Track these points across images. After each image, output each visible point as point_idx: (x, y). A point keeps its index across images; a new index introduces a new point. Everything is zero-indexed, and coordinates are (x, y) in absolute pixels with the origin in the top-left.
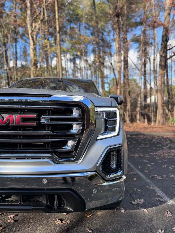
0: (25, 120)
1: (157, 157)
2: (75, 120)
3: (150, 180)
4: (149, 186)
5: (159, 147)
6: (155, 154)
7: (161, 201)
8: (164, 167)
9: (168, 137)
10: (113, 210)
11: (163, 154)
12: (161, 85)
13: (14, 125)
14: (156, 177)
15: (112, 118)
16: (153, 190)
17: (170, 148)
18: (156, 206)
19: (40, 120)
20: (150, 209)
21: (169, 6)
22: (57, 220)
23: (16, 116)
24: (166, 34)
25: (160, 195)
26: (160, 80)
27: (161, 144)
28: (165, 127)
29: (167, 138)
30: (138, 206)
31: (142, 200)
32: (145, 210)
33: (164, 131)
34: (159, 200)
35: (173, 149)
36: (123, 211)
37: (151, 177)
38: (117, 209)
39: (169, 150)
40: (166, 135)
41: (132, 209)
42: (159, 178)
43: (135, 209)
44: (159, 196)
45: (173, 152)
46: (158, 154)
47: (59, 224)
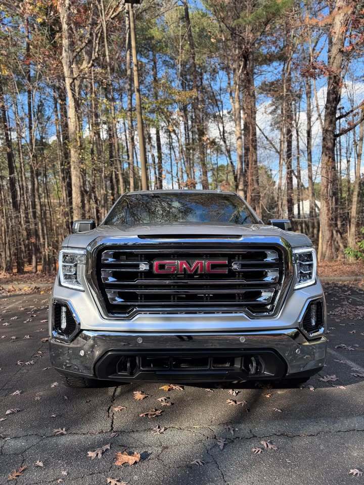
0: (214, 266)
1: (337, 319)
2: (270, 265)
3: (335, 351)
4: (337, 359)
5: (335, 302)
6: (332, 314)
7: (361, 377)
8: (352, 332)
9: (346, 283)
10: (298, 389)
11: (345, 313)
12: (328, 185)
13: (203, 273)
14: (344, 347)
15: (308, 261)
16: (345, 364)
17: (354, 303)
18: (355, 383)
19: (231, 266)
20: (349, 386)
21: (340, 37)
22: (229, 401)
23: (205, 263)
24: (334, 88)
25: (357, 370)
26: (325, 175)
27: (337, 297)
28: (337, 265)
29: (345, 286)
30: (330, 384)
31: (334, 376)
32: (342, 387)
33: (336, 273)
34: (358, 376)
35: (360, 305)
36: (312, 389)
37: (336, 347)
38: (303, 388)
39: (354, 307)
40: (340, 280)
41: (324, 387)
42: (350, 348)
43: (327, 386)
44: (357, 372)
45: (360, 310)
46: (336, 313)
47: (232, 405)
